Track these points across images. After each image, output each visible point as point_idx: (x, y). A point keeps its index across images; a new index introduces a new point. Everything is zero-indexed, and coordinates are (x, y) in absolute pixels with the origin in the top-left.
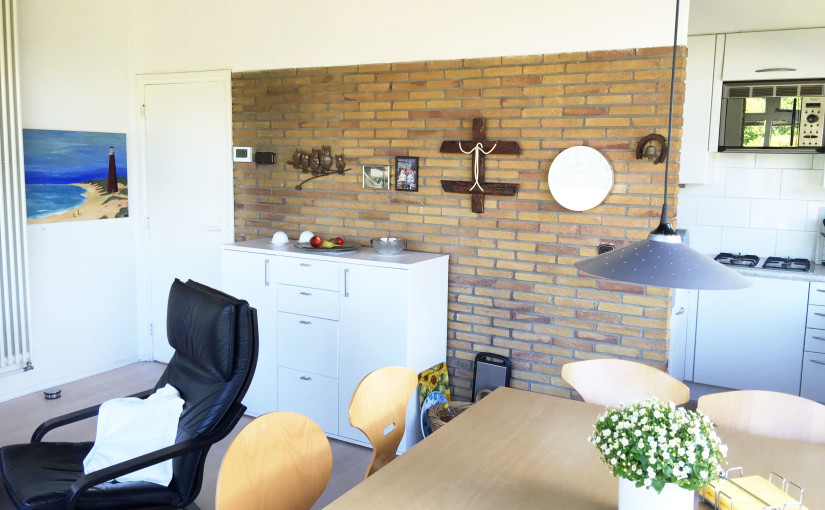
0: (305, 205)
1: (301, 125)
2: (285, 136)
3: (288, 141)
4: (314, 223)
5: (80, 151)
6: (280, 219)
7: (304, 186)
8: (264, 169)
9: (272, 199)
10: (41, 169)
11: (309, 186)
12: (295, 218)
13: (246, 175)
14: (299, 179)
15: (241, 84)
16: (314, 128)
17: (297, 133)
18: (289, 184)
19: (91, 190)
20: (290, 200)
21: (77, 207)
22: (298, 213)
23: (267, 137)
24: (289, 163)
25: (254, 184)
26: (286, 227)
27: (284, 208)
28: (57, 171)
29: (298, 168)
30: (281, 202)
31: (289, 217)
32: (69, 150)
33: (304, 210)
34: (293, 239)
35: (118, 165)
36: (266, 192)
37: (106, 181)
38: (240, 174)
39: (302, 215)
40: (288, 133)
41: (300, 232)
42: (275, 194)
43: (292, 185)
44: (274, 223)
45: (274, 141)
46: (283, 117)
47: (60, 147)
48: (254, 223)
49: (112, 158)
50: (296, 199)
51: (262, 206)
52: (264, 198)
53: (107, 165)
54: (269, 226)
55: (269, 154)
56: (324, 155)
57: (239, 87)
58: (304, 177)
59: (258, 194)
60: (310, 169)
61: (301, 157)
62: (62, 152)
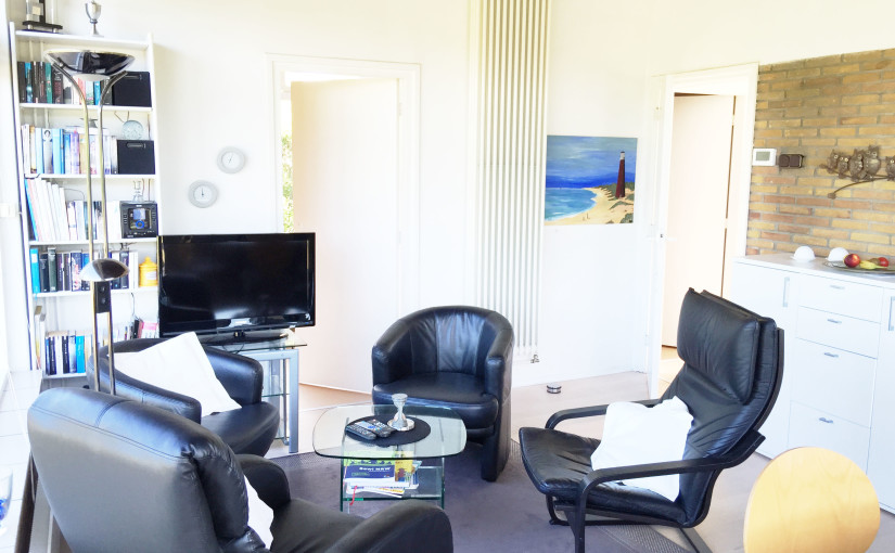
0: (839, 217)
1: (841, 121)
2: (819, 134)
3: (822, 142)
4: (849, 239)
5: (593, 155)
6: (803, 232)
7: (839, 194)
8: (789, 174)
9: (795, 209)
10: (559, 174)
11: (846, 194)
12: (825, 232)
13: (766, 181)
14: (832, 186)
15: (769, 77)
16: (858, 125)
17: (837, 131)
18: (819, 192)
19: (600, 194)
20: (819, 210)
21: (587, 211)
22: (829, 226)
23: (795, 138)
24: (823, 166)
25: (775, 191)
26: (811, 242)
27: (811, 219)
28: (573, 176)
29: (834, 172)
30: (807, 212)
31: (815, 231)
32: (583, 156)
33: (836, 222)
34: (821, 256)
35: (627, 170)
36: (789, 200)
37: (615, 186)
38: (759, 179)
39: (833, 229)
40: (823, 131)
41: (829, 248)
42: (799, 202)
43: (823, 192)
44: (796, 237)
45: (804, 142)
46: (819, 113)
47: (576, 152)
48: (771, 235)
49: (622, 163)
50: (827, 210)
51: (782, 216)
52: (786, 207)
53: (617, 170)
54: (790, 240)
55: (798, 156)
56: (870, 157)
57: (766, 82)
58: (840, 183)
59: (779, 202)
60: (849, 173)
61: (838, 160)
62: (579, 157)
